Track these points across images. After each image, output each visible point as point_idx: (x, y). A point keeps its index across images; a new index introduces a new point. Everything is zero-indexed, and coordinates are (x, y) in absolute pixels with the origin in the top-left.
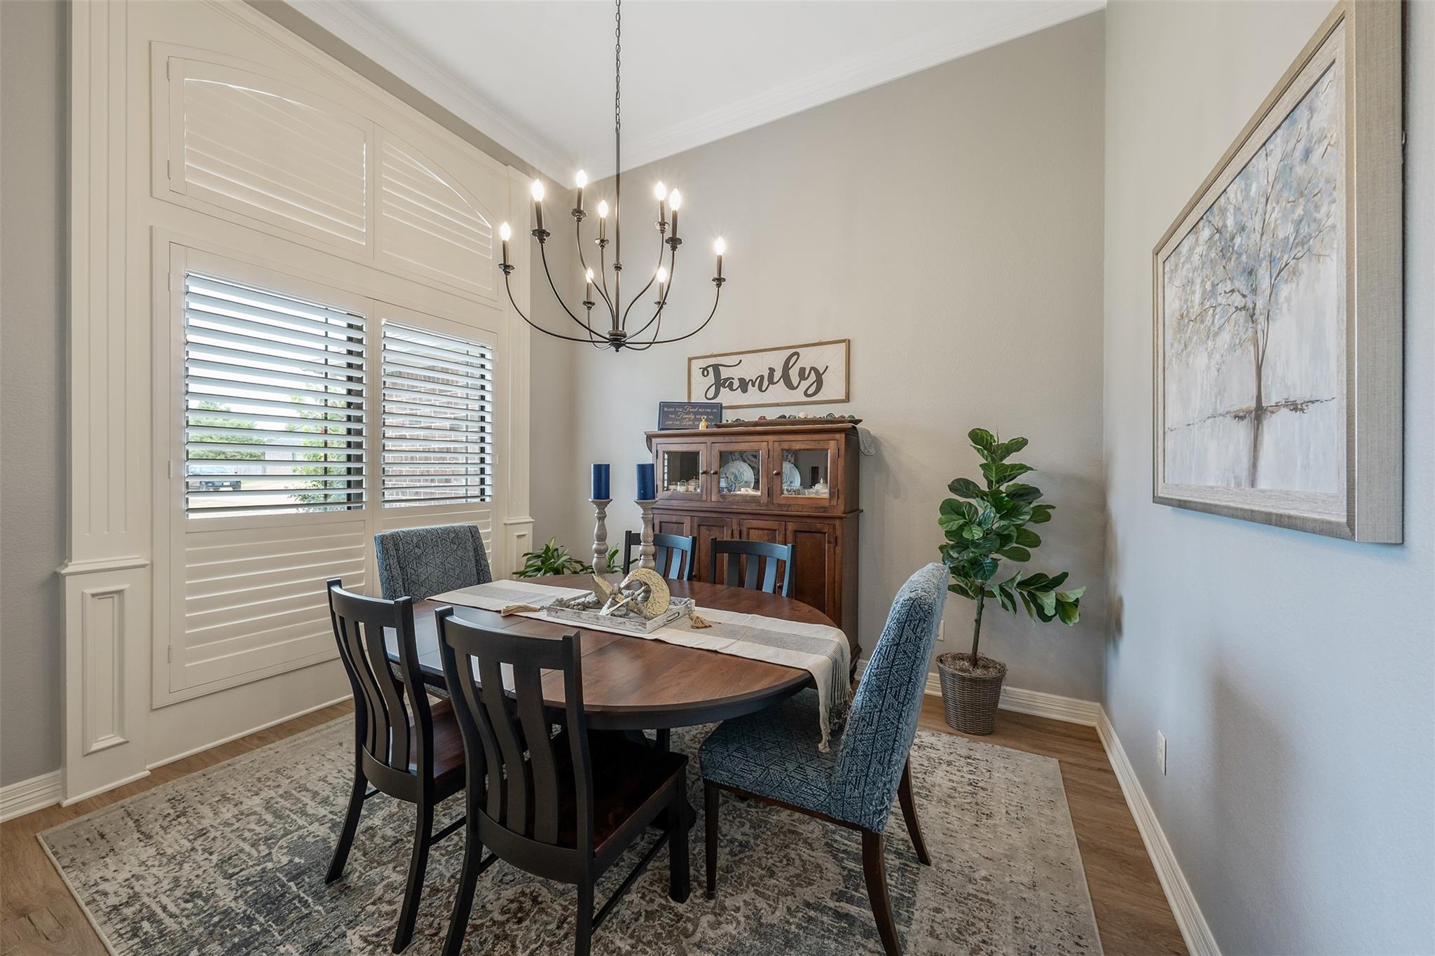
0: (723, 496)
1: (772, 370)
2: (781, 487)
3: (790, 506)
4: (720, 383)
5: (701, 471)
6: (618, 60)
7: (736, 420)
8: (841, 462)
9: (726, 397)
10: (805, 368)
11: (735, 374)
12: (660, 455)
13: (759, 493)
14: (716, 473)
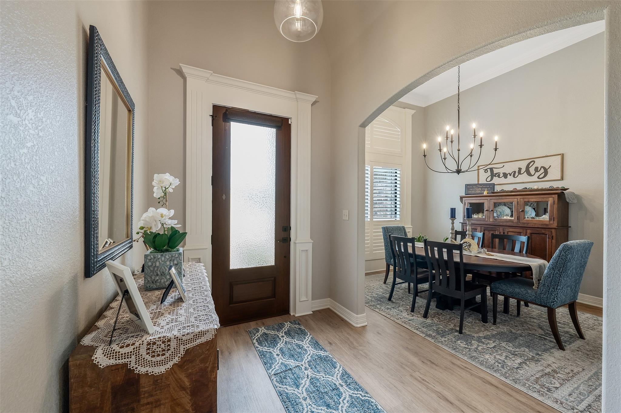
0: (496, 219)
1: (520, 169)
2: (524, 216)
3: (528, 223)
4: (493, 175)
5: (485, 210)
6: (459, 89)
7: (502, 190)
8: (556, 206)
9: (496, 180)
10: (538, 167)
11: (501, 171)
12: (466, 204)
13: (513, 218)
14: (492, 211)
